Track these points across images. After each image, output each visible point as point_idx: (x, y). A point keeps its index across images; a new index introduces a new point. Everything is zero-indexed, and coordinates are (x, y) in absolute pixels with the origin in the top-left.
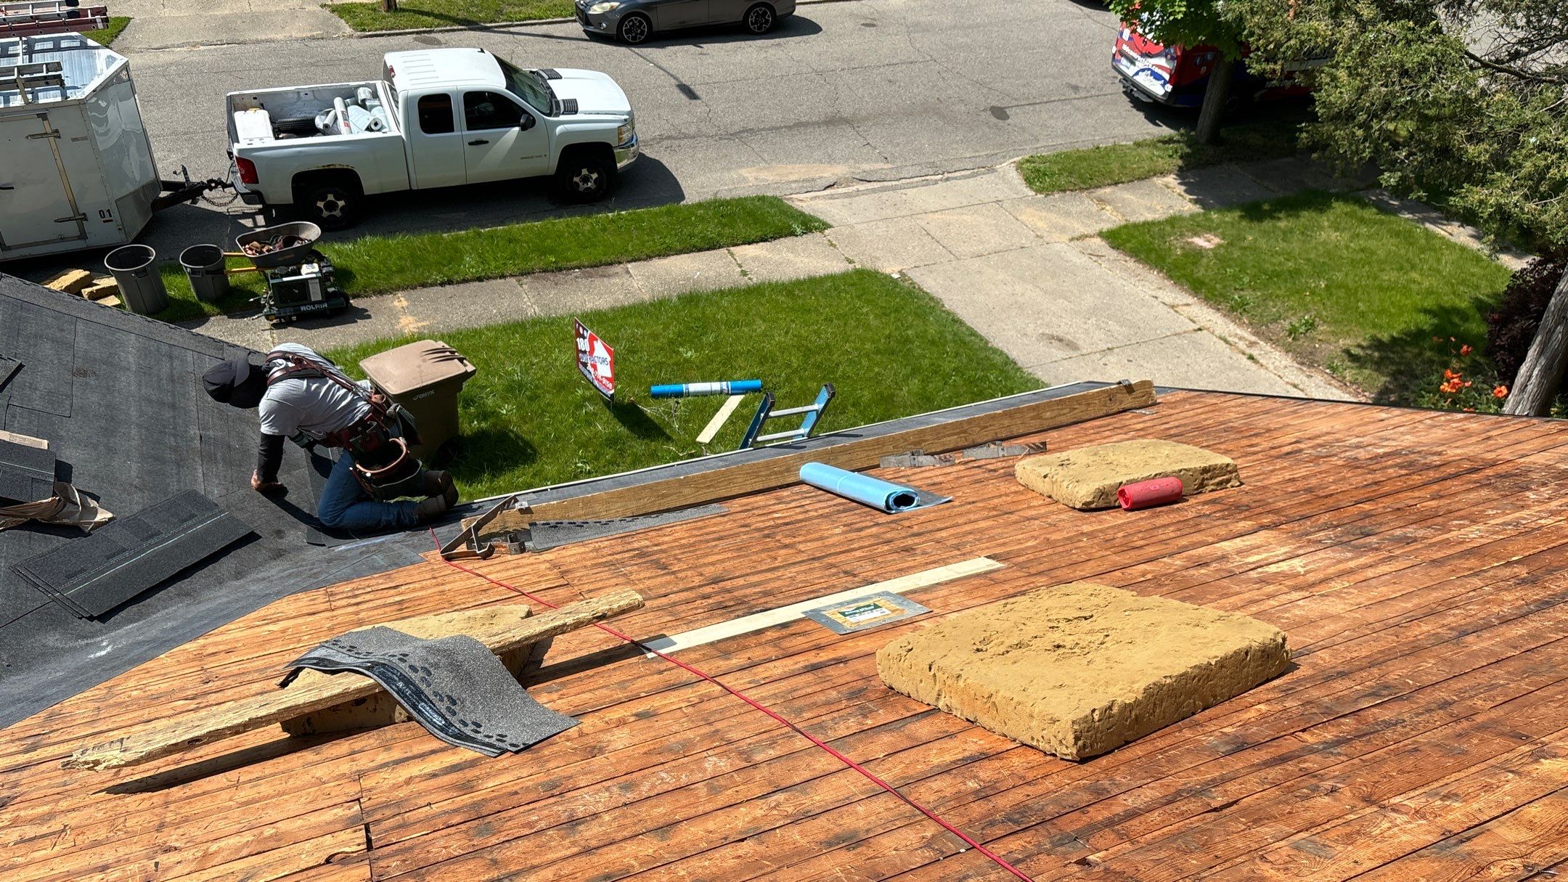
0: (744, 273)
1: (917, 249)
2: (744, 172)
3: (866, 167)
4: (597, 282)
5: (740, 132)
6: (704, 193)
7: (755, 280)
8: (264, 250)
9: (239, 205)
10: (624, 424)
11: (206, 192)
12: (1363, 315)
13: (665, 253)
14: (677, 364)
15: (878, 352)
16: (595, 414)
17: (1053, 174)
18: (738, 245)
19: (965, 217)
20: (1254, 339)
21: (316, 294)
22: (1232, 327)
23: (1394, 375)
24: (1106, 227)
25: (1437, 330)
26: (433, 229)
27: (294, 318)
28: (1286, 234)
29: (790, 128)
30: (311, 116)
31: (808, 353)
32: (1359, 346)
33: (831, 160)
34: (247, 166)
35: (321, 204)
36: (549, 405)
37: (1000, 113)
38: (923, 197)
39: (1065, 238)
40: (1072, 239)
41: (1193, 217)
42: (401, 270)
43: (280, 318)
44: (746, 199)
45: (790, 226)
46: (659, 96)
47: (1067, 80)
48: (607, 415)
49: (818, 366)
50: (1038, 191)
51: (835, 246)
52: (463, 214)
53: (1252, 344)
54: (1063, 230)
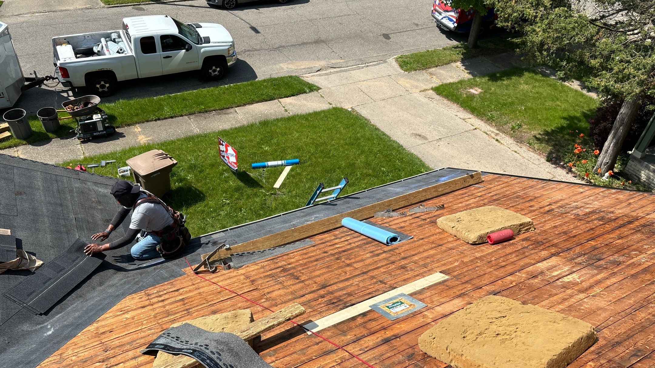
0: (286, 111)
1: (358, 97)
2: (282, 65)
3: (333, 61)
4: (223, 116)
5: (279, 47)
6: (266, 75)
7: (291, 113)
8: (75, 108)
9: (60, 87)
10: (242, 181)
11: (45, 82)
12: (540, 120)
13: (251, 102)
14: (262, 153)
15: (346, 144)
16: (228, 177)
17: (411, 63)
18: (282, 98)
19: (376, 83)
20: (497, 132)
21: (100, 127)
22: (488, 127)
23: (554, 146)
24: (434, 85)
25: (569, 126)
26: (149, 96)
27: (91, 138)
28: (507, 86)
29: (300, 45)
30: (90, 46)
31: (317, 146)
32: (539, 134)
33: (318, 59)
34: (64, 70)
35: (98, 86)
36: (208, 174)
37: (387, 36)
38: (358, 74)
39: (418, 91)
40: (421, 91)
41: (469, 80)
42: (137, 115)
43: (84, 139)
44: (284, 77)
45: (304, 89)
46: (243, 33)
47: (413, 21)
48: (234, 177)
49: (322, 152)
50: (405, 71)
51: (323, 97)
52: (162, 88)
53: (497, 134)
54: (417, 87)
